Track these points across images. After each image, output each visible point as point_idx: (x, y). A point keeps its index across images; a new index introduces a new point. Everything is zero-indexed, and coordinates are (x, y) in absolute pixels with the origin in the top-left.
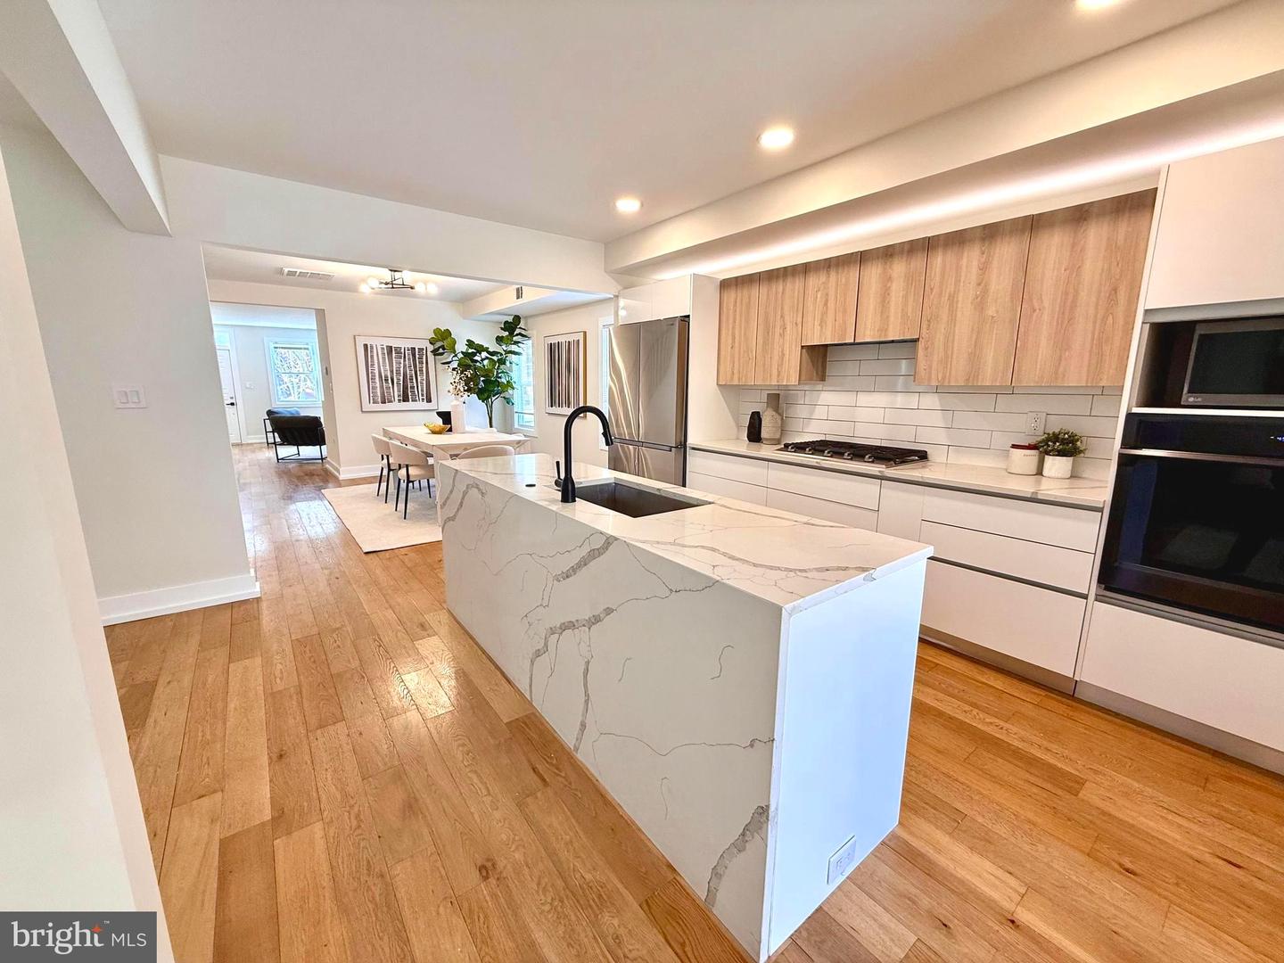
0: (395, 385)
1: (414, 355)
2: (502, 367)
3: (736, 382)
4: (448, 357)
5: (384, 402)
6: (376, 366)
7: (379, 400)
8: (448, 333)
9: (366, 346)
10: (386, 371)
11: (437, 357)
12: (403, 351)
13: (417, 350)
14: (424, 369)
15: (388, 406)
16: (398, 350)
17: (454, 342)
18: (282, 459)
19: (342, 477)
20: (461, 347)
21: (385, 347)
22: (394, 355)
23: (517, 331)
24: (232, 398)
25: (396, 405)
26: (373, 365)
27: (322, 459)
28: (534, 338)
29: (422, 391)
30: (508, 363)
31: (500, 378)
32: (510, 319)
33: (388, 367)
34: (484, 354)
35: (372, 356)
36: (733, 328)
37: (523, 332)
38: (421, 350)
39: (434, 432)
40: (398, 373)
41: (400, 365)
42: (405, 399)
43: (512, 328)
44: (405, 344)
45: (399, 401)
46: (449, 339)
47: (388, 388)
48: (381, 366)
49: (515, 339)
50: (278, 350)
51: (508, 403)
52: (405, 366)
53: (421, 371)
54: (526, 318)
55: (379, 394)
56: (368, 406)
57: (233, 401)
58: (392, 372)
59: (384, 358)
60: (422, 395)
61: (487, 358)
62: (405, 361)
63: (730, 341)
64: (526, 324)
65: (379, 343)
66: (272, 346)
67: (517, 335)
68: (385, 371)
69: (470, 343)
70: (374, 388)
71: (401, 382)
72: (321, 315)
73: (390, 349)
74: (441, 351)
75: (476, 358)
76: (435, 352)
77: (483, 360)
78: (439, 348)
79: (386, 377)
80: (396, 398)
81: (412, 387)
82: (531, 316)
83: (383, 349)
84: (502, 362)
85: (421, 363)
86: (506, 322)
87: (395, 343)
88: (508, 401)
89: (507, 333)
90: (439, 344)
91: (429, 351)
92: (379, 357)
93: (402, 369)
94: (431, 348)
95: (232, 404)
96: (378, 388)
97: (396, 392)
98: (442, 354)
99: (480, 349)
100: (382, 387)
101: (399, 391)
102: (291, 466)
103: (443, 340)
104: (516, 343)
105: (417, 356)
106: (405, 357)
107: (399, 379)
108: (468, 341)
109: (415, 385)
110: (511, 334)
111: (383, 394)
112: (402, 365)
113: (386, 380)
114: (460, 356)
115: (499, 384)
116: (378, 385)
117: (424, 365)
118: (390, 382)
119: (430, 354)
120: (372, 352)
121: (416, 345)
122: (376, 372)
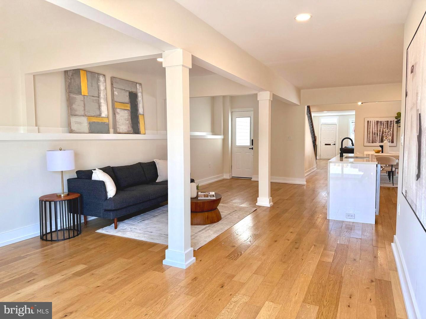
0: (378, 136)
1: (388, 124)
5: (373, 142)
6: (371, 129)
7: (371, 142)
9: (368, 122)
11: (398, 124)
12: (383, 122)
13: (389, 122)
15: (374, 144)
16: (381, 122)
21: (376, 121)
22: (379, 124)
24: (335, 142)
25: (377, 144)
33: (376, 129)
35: (370, 125)
38: (391, 121)
39: (376, 153)
40: (380, 131)
42: (382, 141)
44: (384, 120)
45: (379, 142)
47: (375, 137)
48: (373, 129)
55: (371, 139)
56: (366, 144)
57: (335, 143)
58: (377, 131)
59: (375, 126)
62: (383, 126)
65: (373, 120)
66: (351, 122)
68: (375, 130)
70: (370, 137)
71: (381, 135)
73: (378, 122)
76: (398, 122)
79: (375, 133)
80: (378, 141)
83: (375, 122)
85: (390, 127)
87: (379, 120)
90: (398, 119)
91: (395, 121)
92: (372, 125)
93: (382, 130)
94: (396, 120)
95: (334, 144)
98: (400, 122)
100: (373, 136)
101: (379, 138)
105: (389, 124)
107: (380, 134)
111: (373, 139)
112: (382, 128)
113: (375, 134)
116: (371, 136)
117: (392, 128)
118: (376, 134)
119: (395, 123)
120: (370, 123)
121: (389, 120)
122: (371, 131)
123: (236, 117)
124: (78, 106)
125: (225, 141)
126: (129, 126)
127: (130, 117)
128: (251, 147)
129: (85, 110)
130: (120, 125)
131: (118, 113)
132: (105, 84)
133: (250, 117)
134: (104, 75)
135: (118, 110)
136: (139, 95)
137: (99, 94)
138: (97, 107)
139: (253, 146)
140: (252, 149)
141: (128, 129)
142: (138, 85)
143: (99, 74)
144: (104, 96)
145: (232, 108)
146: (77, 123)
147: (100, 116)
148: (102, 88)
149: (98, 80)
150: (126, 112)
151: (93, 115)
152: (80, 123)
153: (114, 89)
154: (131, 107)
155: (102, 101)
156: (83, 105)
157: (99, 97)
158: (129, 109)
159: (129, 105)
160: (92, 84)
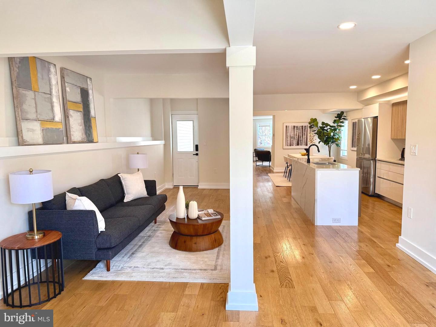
0: (295, 139)
1: (303, 129)
2: (336, 132)
3: (395, 138)
4: (315, 129)
5: (290, 146)
6: (289, 133)
8: (316, 120)
9: (286, 126)
10: (292, 134)
11: (311, 129)
12: (299, 127)
14: (306, 133)
15: (292, 147)
16: (297, 127)
17: (318, 123)
18: (258, 165)
19: (274, 171)
20: (320, 125)
21: (293, 126)
22: (295, 129)
23: (343, 117)
25: (295, 147)
26: (288, 133)
27: (270, 166)
28: (349, 120)
29: (304, 141)
30: (338, 130)
31: (335, 136)
32: (339, 113)
33: (293, 133)
34: (329, 127)
35: (288, 130)
36: (395, 119)
37: (345, 118)
38: (305, 126)
39: (303, 155)
40: (296, 135)
41: (297, 132)
42: (298, 144)
43: (340, 116)
44: (300, 125)
46: (316, 122)
47: (292, 141)
48: (291, 133)
49: (341, 121)
50: (260, 127)
51: (337, 146)
52: (299, 132)
53: (305, 134)
54: (347, 112)
55: (289, 143)
56: (285, 147)
58: (294, 135)
59: (292, 130)
60: (304, 143)
61: (329, 128)
62: (299, 131)
63: (394, 124)
64: (347, 114)
65: (291, 125)
66: (258, 125)
67: (342, 119)
69: (323, 123)
70: (288, 141)
71: (297, 138)
72: (274, 116)
73: (294, 127)
74: (313, 126)
75: (325, 129)
76: (311, 127)
77: (328, 129)
78: (312, 125)
80: (295, 144)
81: (301, 140)
82: (349, 111)
83: (292, 127)
84: (335, 130)
85: (305, 131)
86: (338, 114)
87: (296, 125)
88: (337, 145)
89: (338, 119)
90: (312, 124)
92: (290, 129)
93: (298, 134)
94: (309, 125)
96: (289, 141)
97: (295, 142)
98: (313, 128)
99: (327, 125)
100: (290, 140)
101: (296, 141)
102: (260, 167)
103: (314, 122)
104: (341, 122)
105: (304, 129)
106: (299, 129)
108: (322, 122)
109: (302, 139)
110: (340, 119)
111: (290, 142)
114: (319, 128)
115: (333, 138)
116: (289, 140)
117: (306, 132)
118: (293, 138)
119: (308, 128)
120: (288, 128)
121: (304, 125)
122: (289, 135)
123: (177, 121)
124: (29, 106)
125: (166, 146)
126: (83, 132)
127: (83, 121)
128: (196, 152)
129: (37, 112)
130: (74, 132)
131: (71, 116)
132: (56, 76)
133: (193, 121)
134: (55, 65)
135: (71, 112)
136: (90, 92)
137: (51, 89)
138: (50, 107)
139: (197, 152)
140: (197, 154)
141: (82, 136)
142: (88, 80)
143: (49, 63)
144: (56, 92)
145: (172, 110)
146: (29, 130)
147: (54, 120)
148: (54, 82)
149: (49, 70)
150: (79, 114)
151: (46, 118)
152: (33, 131)
153: (66, 84)
154: (84, 109)
155: (55, 100)
156: (35, 106)
157: (51, 94)
158: (82, 110)
159: (81, 106)
160: (42, 76)
